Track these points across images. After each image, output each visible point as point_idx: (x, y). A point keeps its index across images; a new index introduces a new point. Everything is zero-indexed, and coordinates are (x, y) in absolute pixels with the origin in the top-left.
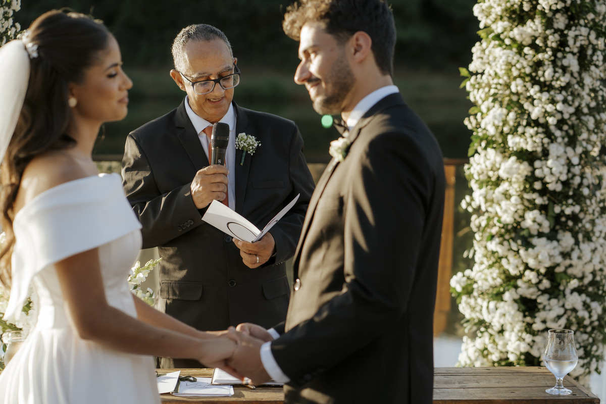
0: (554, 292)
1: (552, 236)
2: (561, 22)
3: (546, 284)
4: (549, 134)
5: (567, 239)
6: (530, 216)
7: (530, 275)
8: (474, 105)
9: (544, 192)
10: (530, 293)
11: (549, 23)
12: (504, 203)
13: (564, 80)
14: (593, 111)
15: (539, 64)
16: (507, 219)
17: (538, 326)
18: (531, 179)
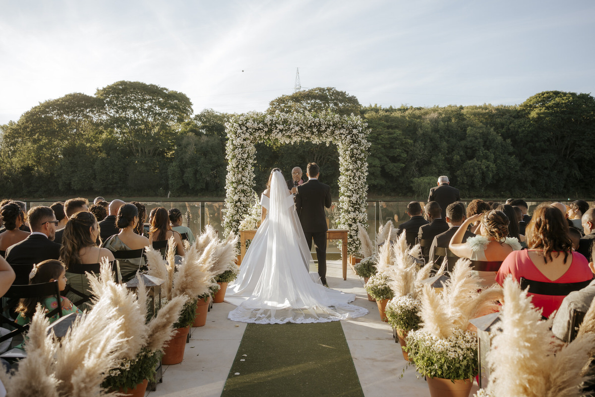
0: (355, 222)
1: (354, 212)
2: (355, 171)
3: (353, 221)
4: (353, 192)
5: (357, 212)
6: (350, 208)
7: (350, 219)
8: (340, 187)
9: (352, 203)
10: (350, 223)
11: (352, 171)
12: (345, 205)
13: (355, 182)
14: (362, 188)
15: (351, 179)
16: (346, 209)
17: (352, 229)
18: (350, 201)
